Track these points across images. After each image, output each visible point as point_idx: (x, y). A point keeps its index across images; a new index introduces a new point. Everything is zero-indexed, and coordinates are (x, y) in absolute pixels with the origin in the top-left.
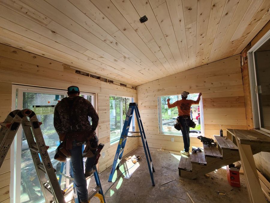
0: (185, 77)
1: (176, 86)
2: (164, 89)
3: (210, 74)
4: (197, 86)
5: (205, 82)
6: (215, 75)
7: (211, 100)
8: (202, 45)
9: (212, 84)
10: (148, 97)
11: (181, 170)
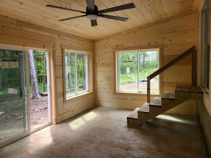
0: (145, 32)
1: (135, 42)
2: (122, 45)
3: (170, 30)
4: (156, 43)
5: (164, 38)
6: (174, 31)
7: (168, 57)
8: (151, 5)
9: (171, 40)
10: (106, 53)
11: (129, 119)
